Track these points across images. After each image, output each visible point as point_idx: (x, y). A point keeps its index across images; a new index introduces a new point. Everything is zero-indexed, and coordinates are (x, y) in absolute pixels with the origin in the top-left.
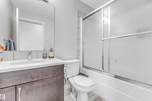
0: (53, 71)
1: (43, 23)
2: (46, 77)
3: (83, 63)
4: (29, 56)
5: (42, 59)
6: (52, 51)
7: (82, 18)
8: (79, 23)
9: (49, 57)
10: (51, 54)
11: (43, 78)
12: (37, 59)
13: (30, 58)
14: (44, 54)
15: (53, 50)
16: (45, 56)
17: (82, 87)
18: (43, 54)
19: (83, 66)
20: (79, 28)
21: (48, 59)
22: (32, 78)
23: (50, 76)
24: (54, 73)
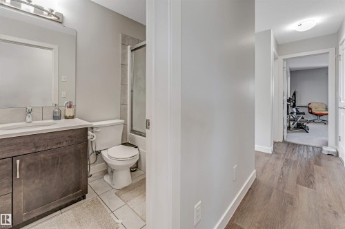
0: (69, 137)
1: (56, 47)
2: (58, 146)
3: (132, 126)
4: (27, 117)
5: (52, 121)
6: (70, 107)
7: (131, 48)
8: (124, 56)
9: (66, 118)
10: (69, 112)
11: (54, 147)
12: (41, 122)
13: (29, 119)
14: (56, 112)
15: (74, 104)
16: (58, 115)
17: (116, 159)
18: (54, 112)
19: (132, 131)
20: (124, 65)
21: (63, 120)
22: (37, 147)
23: (65, 144)
24: (72, 141)
